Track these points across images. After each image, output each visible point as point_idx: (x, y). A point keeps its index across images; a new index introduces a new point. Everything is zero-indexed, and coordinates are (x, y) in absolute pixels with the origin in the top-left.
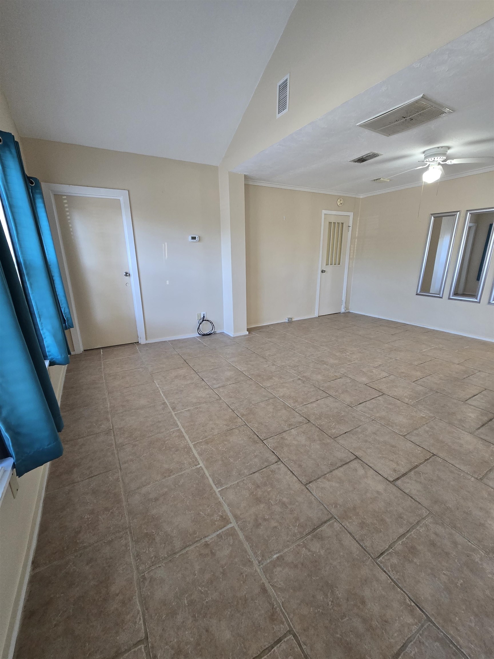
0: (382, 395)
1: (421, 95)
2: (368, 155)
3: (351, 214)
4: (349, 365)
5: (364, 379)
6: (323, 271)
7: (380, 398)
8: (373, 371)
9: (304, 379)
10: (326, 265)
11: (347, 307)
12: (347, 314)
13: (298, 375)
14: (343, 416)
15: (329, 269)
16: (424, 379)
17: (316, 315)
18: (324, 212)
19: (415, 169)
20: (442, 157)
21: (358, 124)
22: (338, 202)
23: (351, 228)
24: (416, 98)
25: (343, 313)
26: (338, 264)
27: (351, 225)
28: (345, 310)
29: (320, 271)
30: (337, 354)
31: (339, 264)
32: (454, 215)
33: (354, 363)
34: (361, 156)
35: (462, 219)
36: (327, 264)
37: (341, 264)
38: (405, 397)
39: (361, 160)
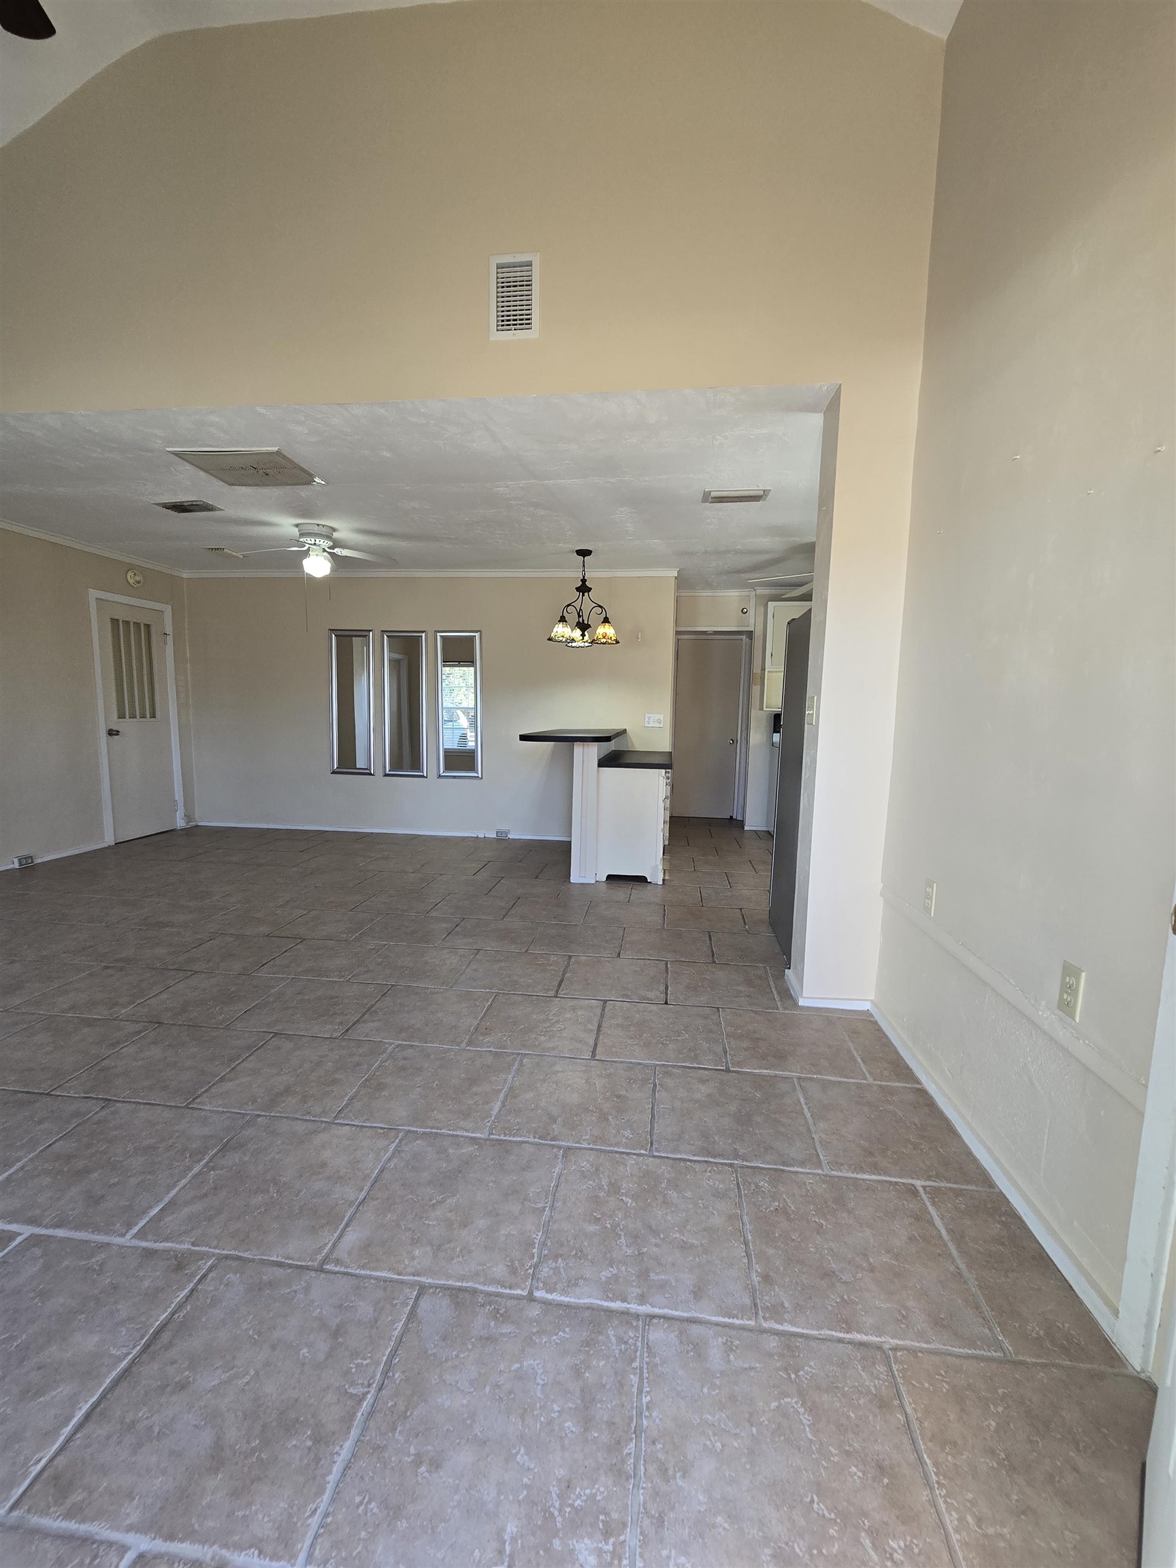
0: (302, 942)
1: (276, 449)
2: (194, 503)
3: (168, 609)
4: (225, 914)
5: (263, 929)
6: (111, 733)
7: (299, 947)
8: (278, 912)
9: (119, 964)
10: (119, 718)
11: (188, 817)
12: (193, 832)
13: (101, 961)
14: (233, 992)
15: (126, 726)
16: (367, 903)
17: (109, 840)
18: (93, 594)
19: (288, 549)
20: (326, 542)
21: (168, 449)
22: (129, 577)
23: (170, 639)
24: (269, 449)
25: (181, 829)
26: (151, 717)
27: (169, 629)
28: (187, 823)
29: (103, 733)
30: (191, 904)
31: (154, 717)
32: (365, 636)
33: (234, 910)
34: (179, 501)
35: (378, 644)
36: (121, 716)
37: (158, 714)
38: (341, 933)
39: (180, 508)
